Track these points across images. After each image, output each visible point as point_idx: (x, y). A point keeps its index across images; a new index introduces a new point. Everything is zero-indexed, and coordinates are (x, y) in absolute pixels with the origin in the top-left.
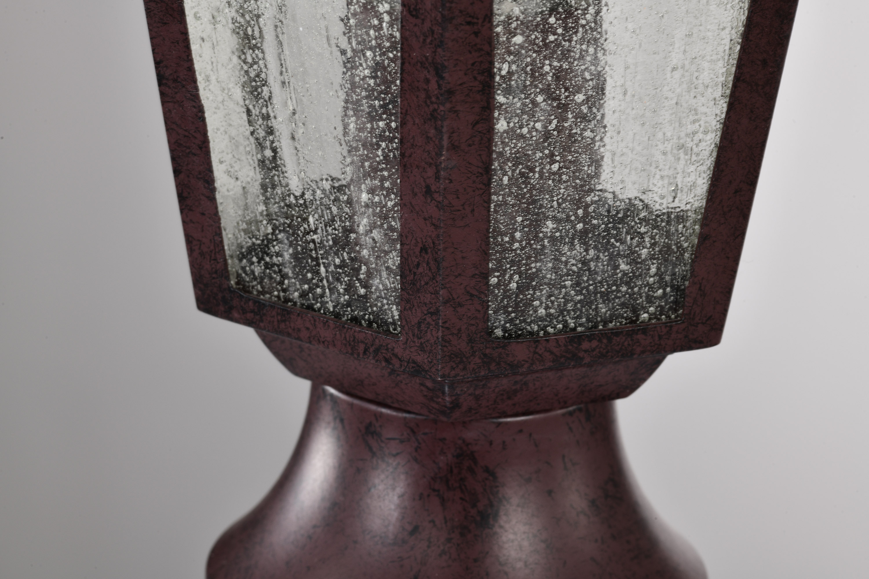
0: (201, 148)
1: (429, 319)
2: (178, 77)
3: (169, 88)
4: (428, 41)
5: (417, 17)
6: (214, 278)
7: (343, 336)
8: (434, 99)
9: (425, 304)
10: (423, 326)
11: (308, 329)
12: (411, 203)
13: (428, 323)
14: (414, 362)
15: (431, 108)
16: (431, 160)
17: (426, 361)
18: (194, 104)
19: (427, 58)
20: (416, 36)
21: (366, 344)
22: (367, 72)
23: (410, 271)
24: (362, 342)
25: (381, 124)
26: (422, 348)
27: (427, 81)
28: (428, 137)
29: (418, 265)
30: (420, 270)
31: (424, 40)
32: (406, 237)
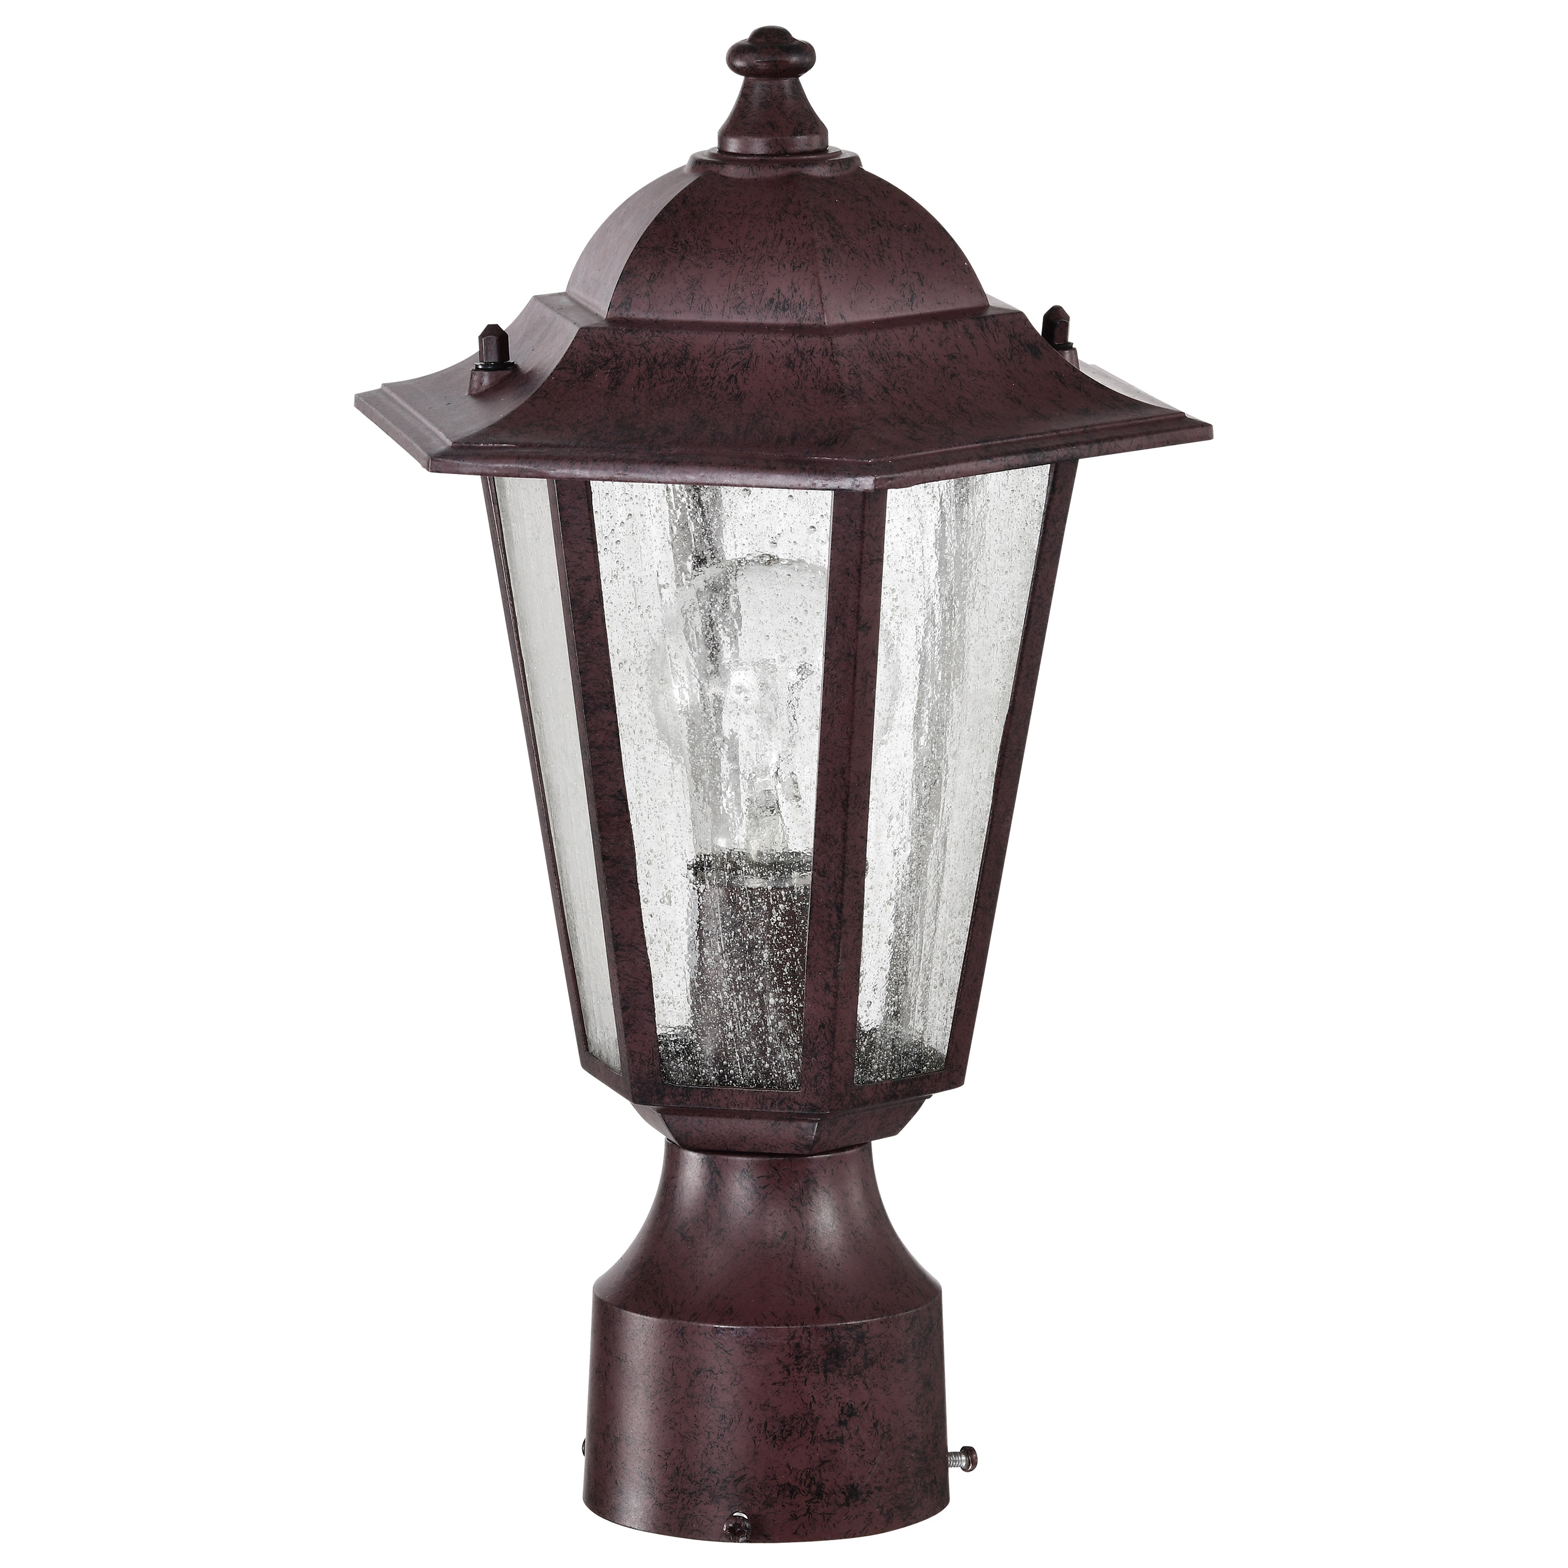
0: (647, 989)
1: (823, 1072)
2: (633, 943)
3: (624, 951)
4: (832, 890)
5: (824, 876)
6: (650, 1077)
7: (755, 1097)
8: (834, 927)
9: (821, 1063)
10: (818, 1078)
11: (726, 1098)
12: (813, 997)
13: (823, 1075)
14: (810, 1104)
15: (832, 932)
16: (830, 966)
17: (820, 1102)
18: (644, 959)
19: (830, 901)
20: (823, 889)
21: (773, 1099)
22: (779, 918)
23: (810, 1042)
24: (770, 1098)
25: (788, 950)
26: (817, 1093)
27: (830, 915)
28: (828, 952)
29: (817, 1037)
30: (819, 1040)
31: (829, 890)
32: (809, 1020)
